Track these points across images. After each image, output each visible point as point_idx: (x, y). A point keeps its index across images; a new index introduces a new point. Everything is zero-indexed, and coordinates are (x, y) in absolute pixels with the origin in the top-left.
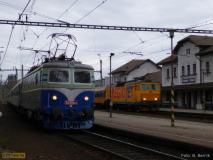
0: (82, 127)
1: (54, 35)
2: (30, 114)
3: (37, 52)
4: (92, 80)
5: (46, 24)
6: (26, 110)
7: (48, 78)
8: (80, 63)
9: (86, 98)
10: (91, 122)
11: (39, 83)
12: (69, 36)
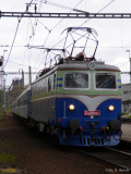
0: (106, 144)
1: (70, 29)
2: (42, 127)
3: (49, 50)
4: (117, 84)
5: (59, 15)
6: (37, 122)
7: (63, 82)
8: (103, 63)
9: (111, 108)
10: (117, 137)
11: (52, 90)
12: (89, 30)
